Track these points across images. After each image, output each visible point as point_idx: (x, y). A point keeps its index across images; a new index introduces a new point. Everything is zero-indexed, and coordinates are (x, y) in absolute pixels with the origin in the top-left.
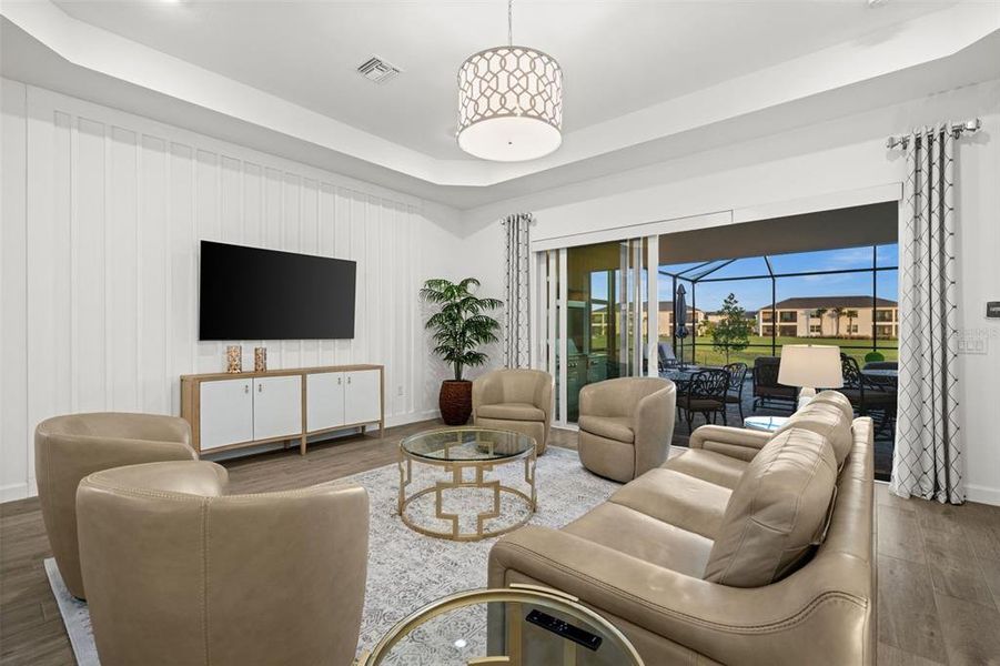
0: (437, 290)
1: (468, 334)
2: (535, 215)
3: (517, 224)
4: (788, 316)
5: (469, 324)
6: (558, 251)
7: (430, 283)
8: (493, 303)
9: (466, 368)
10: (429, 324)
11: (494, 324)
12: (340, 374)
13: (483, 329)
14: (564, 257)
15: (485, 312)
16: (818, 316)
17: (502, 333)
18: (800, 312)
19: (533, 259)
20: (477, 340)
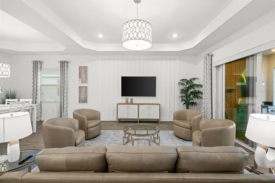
1: (191, 96)
5: (192, 93)
7: (181, 80)
11: (201, 93)
12: (148, 105)
13: (197, 94)
19: (214, 69)
20: (195, 98)
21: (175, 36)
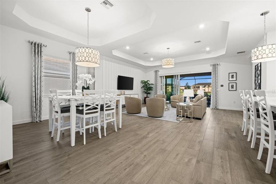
0: (142, 82)
2: (160, 70)
3: (156, 72)
4: (198, 87)
6: (163, 76)
7: (141, 81)
8: (152, 84)
9: (148, 95)
10: (142, 88)
11: (153, 88)
12: (133, 95)
13: (150, 89)
14: (164, 77)
15: (151, 86)
16: (205, 87)
17: (154, 89)
18: (200, 86)
19: (159, 77)
21: (152, 59)
